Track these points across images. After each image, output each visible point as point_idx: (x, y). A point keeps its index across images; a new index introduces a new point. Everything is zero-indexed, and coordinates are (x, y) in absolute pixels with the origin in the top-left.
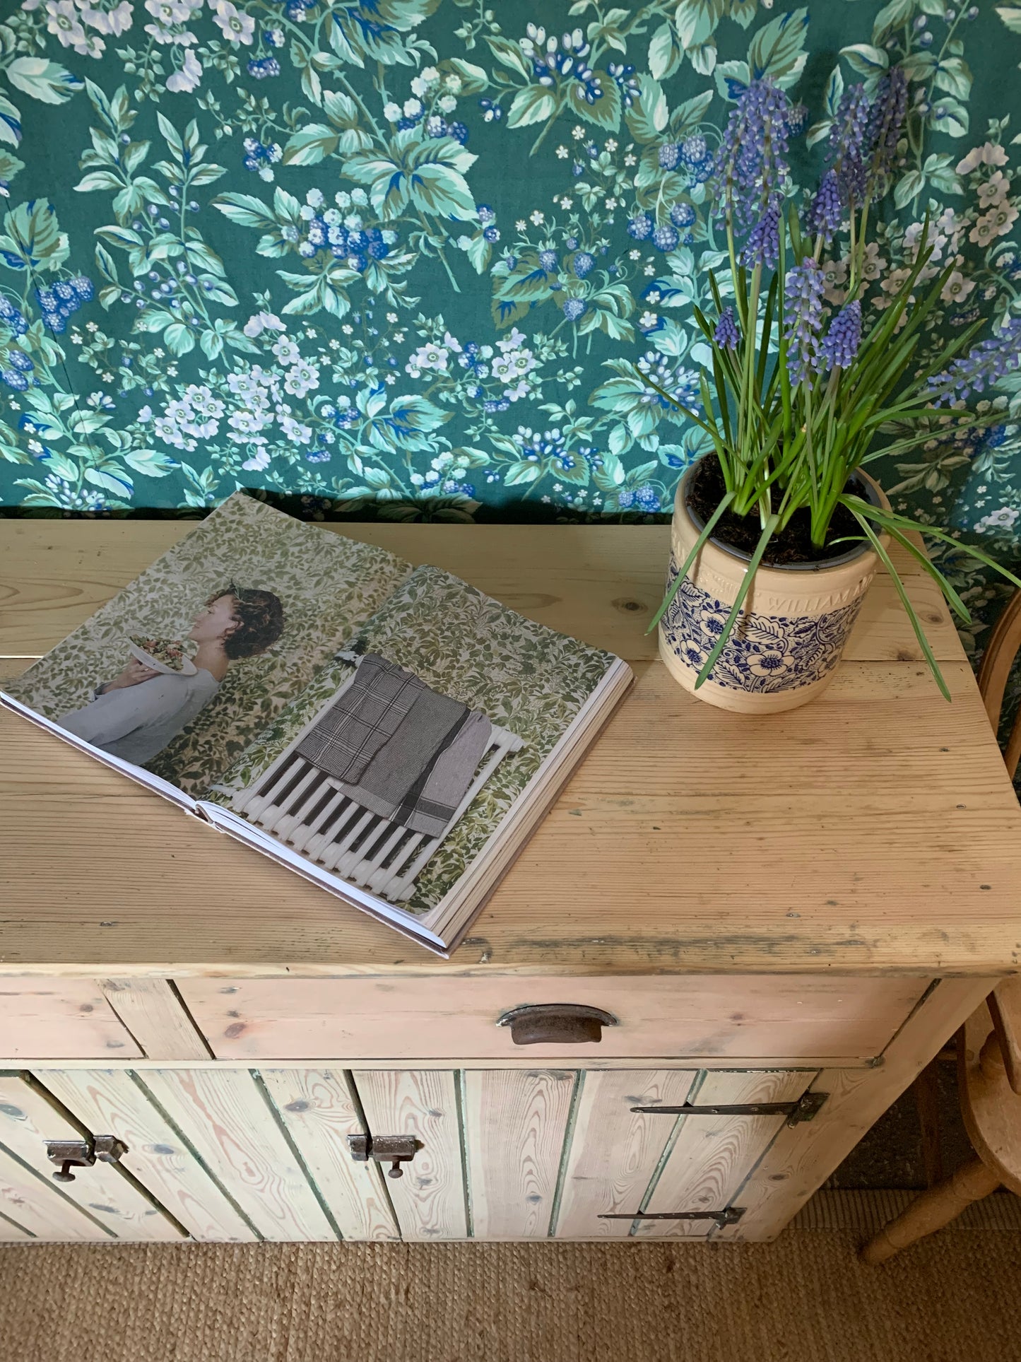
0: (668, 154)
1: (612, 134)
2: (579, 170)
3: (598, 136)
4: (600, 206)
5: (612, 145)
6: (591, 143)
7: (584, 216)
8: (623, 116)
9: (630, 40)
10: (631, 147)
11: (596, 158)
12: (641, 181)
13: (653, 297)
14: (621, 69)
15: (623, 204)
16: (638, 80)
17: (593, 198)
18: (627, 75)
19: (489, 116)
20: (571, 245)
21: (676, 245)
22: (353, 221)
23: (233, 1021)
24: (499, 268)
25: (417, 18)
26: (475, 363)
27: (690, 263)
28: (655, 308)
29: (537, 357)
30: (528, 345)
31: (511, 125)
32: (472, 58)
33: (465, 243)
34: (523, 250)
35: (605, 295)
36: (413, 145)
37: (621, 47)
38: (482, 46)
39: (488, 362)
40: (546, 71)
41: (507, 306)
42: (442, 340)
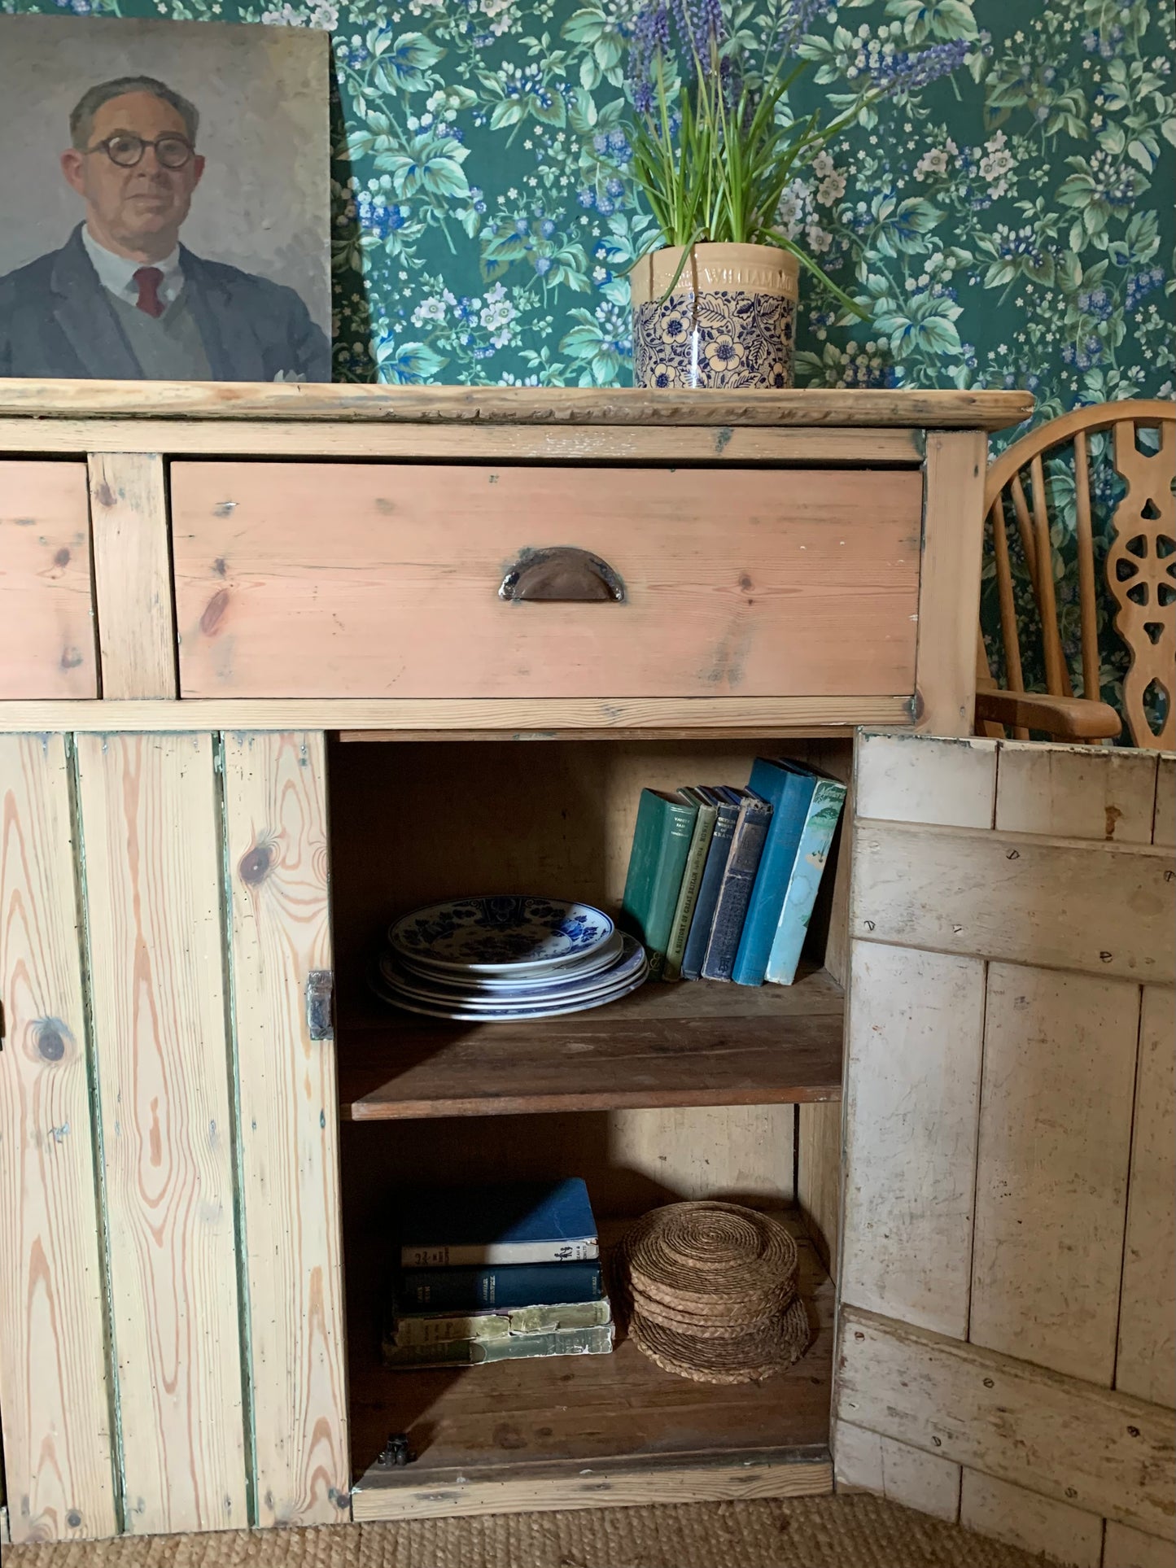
0: (599, 143)
1: (561, 129)
2: (540, 157)
3: (552, 131)
4: (556, 183)
5: (561, 137)
6: (547, 136)
7: (546, 190)
8: (567, 117)
9: (567, 68)
10: (574, 138)
11: (552, 147)
12: (584, 163)
13: (601, 254)
14: (563, 86)
15: (573, 180)
16: (575, 92)
17: (551, 177)
18: (567, 90)
19: (478, 122)
20: (538, 213)
21: (613, 212)
22: (379, 200)
23: (216, 584)
24: (486, 234)
25: (432, 61)
26: (467, 314)
27: (625, 225)
28: (604, 264)
29: (516, 308)
30: (509, 296)
31: (493, 128)
32: (467, 85)
33: (460, 214)
34: (503, 219)
35: (565, 254)
36: (426, 145)
37: (563, 73)
38: (474, 77)
39: (478, 314)
40: (515, 90)
41: (492, 264)
42: (441, 295)
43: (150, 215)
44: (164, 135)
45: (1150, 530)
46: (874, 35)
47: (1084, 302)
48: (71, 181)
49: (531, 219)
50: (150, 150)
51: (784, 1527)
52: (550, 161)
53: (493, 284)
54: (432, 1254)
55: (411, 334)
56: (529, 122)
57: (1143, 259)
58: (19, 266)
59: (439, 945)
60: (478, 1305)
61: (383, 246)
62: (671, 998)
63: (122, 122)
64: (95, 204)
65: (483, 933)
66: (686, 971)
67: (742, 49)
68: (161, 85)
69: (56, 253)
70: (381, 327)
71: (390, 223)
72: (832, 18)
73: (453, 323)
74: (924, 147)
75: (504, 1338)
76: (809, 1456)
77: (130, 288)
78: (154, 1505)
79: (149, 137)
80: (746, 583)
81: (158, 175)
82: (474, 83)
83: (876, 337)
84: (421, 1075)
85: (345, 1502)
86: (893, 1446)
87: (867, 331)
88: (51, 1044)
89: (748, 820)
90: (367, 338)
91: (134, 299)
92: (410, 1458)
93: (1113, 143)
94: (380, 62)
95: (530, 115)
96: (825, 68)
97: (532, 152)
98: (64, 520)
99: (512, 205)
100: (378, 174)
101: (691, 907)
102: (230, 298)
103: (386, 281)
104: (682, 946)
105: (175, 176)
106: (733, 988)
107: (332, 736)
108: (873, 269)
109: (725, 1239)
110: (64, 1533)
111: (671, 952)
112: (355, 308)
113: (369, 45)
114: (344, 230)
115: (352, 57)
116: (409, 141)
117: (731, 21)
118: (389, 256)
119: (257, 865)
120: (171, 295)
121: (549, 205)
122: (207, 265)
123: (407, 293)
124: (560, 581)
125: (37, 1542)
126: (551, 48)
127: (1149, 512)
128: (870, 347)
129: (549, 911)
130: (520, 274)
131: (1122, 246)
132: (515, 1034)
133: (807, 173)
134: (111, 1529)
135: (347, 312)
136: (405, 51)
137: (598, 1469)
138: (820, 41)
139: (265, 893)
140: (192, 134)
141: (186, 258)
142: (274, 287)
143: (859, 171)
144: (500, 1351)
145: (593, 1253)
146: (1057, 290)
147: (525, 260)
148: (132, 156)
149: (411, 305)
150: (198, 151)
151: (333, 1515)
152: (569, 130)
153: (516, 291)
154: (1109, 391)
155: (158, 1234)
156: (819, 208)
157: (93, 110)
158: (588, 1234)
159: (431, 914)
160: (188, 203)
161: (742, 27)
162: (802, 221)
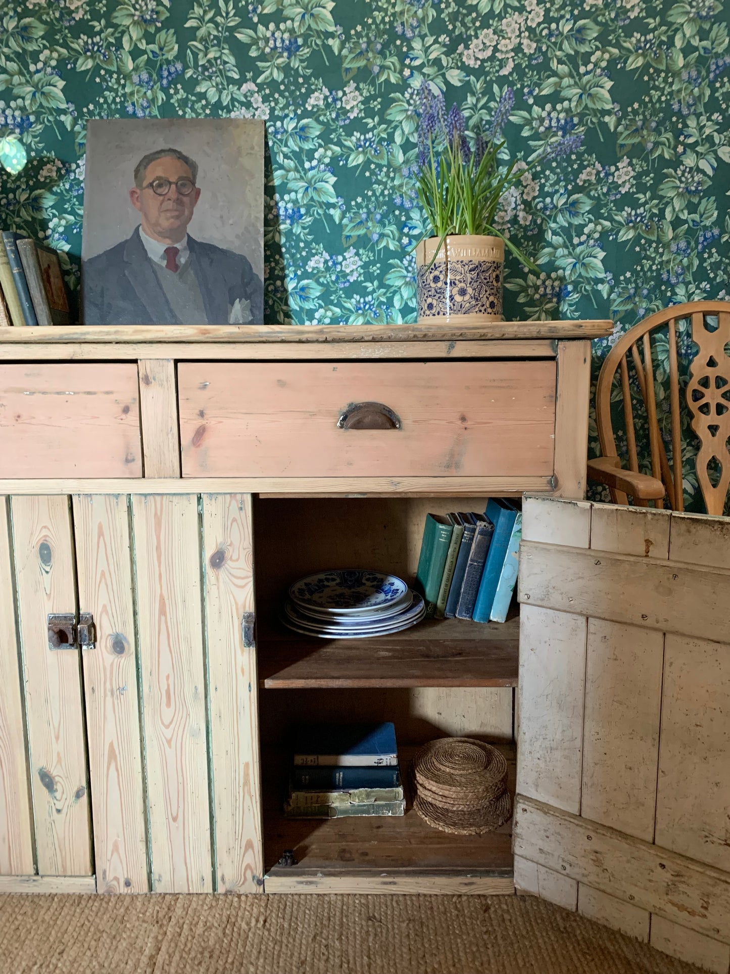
0: (405, 172)
1: (385, 165)
2: (374, 180)
3: (380, 166)
4: (382, 193)
5: (385, 169)
6: (377, 169)
7: (377, 197)
8: (388, 159)
9: (388, 134)
10: (392, 169)
11: (380, 175)
12: (396, 182)
13: (406, 230)
14: (386, 143)
15: (391, 192)
16: (392, 146)
17: (380, 190)
18: (388, 145)
19: (341, 163)
20: (372, 210)
21: (412, 207)
22: (290, 205)
23: (200, 422)
24: (345, 221)
25: (318, 133)
26: (335, 264)
27: (419, 215)
28: (407, 235)
29: (361, 260)
30: (357, 254)
31: (349, 166)
32: (335, 144)
33: (332, 211)
34: (354, 213)
35: (387, 230)
36: (314, 176)
37: (386, 136)
38: (339, 140)
39: (341, 264)
40: (361, 146)
41: (348, 237)
42: (322, 254)
43: (172, 220)
44: (180, 178)
45: (711, 373)
46: (554, 109)
47: (674, 248)
48: (134, 204)
49: (369, 213)
50: (173, 186)
51: (487, 909)
52: (379, 182)
53: (349, 248)
54: (310, 759)
55: (306, 275)
56: (368, 162)
57: (708, 223)
58: (108, 249)
59: (316, 597)
60: (334, 787)
61: (292, 229)
62: (438, 628)
63: (159, 173)
64: (146, 215)
65: (340, 590)
66: (448, 614)
67: (482, 120)
68: (180, 153)
69: (126, 241)
70: (290, 272)
71: (295, 217)
72: (531, 101)
73: (328, 269)
74: (582, 167)
75: (347, 805)
76: (502, 874)
77: (162, 258)
78: (166, 878)
79: (173, 179)
80: (463, 419)
81: (178, 199)
82: (339, 144)
83: (556, 269)
84: (301, 666)
85: (261, 883)
86: (543, 870)
87: (551, 267)
88: (119, 646)
89: (481, 533)
90: (283, 278)
91: (164, 263)
92: (294, 863)
93: (690, 161)
94: (291, 135)
95: (368, 159)
96: (527, 127)
97: (370, 177)
98: (127, 393)
99: (359, 206)
100: (289, 192)
101: (450, 579)
102: (212, 262)
103: (293, 247)
104: (445, 600)
105: (186, 200)
106: (472, 623)
107: (255, 496)
108: (555, 233)
109: (468, 758)
110: (123, 890)
111: (439, 603)
112: (277, 262)
113: (285, 126)
114: (271, 221)
115: (276, 132)
116: (305, 174)
117: (476, 106)
118: (295, 235)
119: (218, 559)
120: (183, 261)
121: (379, 205)
122: (201, 244)
123: (304, 254)
124: (367, 420)
125: (110, 893)
126: (379, 124)
127: (712, 363)
128: (553, 275)
129: (375, 579)
130: (363, 242)
131: (696, 217)
132: (351, 646)
133: (518, 184)
134: (145, 889)
135: (273, 264)
136: (303, 129)
137: (389, 873)
138: (525, 114)
139: (222, 573)
140: (194, 177)
141: (191, 240)
142: (235, 254)
143: (546, 181)
144: (345, 811)
145: (394, 762)
146: (658, 241)
147: (366, 234)
148: (164, 190)
149: (306, 260)
150: (197, 186)
151: (255, 889)
152: (389, 166)
153: (361, 251)
154: (689, 296)
155: (169, 742)
156: (524, 202)
157: (145, 167)
158: (392, 752)
159: (313, 579)
160: (192, 213)
161: (481, 108)
162: (515, 209)
